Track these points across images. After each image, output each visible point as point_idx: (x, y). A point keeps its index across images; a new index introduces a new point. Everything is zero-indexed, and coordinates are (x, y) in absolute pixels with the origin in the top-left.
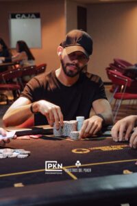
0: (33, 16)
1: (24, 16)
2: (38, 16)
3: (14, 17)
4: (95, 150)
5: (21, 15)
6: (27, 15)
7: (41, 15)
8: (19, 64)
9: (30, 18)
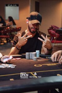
0: (16, 5)
1: (11, 5)
2: (18, 5)
3: (7, 5)
4: (44, 65)
5: (10, 5)
6: (13, 5)
7: (19, 5)
8: (9, 27)
9: (14, 6)
